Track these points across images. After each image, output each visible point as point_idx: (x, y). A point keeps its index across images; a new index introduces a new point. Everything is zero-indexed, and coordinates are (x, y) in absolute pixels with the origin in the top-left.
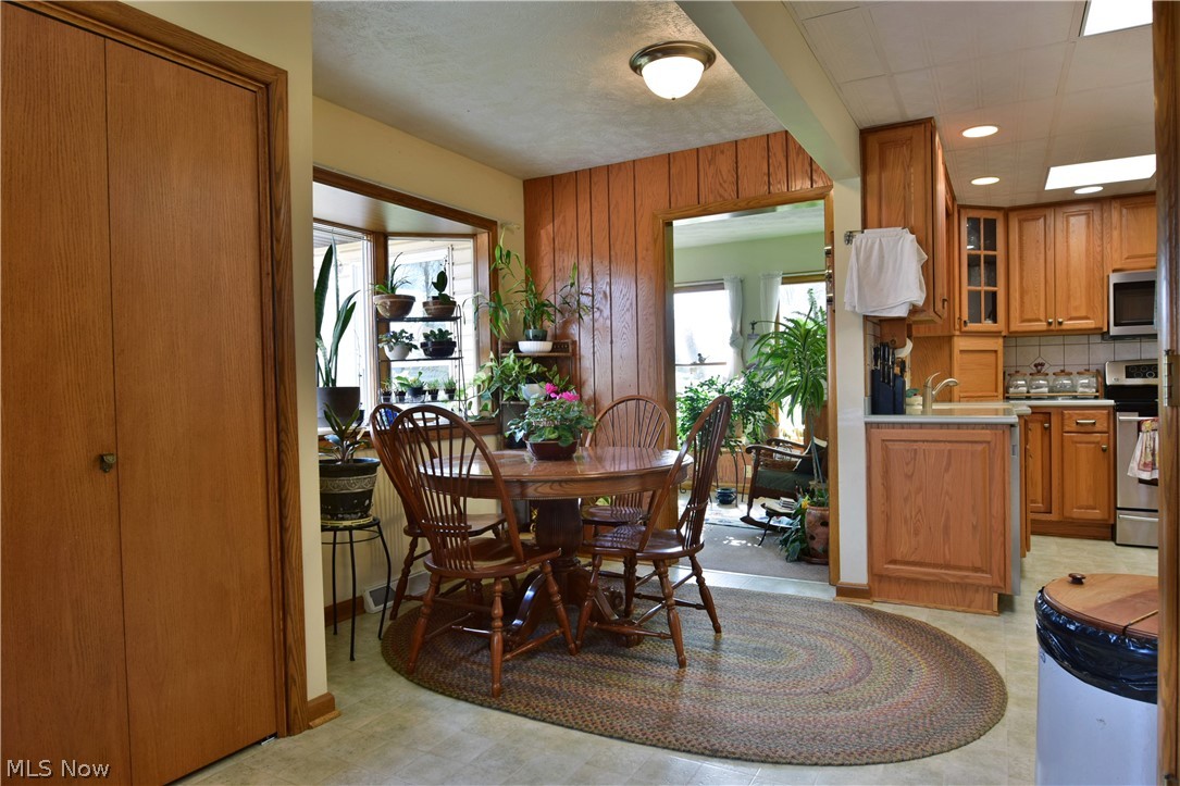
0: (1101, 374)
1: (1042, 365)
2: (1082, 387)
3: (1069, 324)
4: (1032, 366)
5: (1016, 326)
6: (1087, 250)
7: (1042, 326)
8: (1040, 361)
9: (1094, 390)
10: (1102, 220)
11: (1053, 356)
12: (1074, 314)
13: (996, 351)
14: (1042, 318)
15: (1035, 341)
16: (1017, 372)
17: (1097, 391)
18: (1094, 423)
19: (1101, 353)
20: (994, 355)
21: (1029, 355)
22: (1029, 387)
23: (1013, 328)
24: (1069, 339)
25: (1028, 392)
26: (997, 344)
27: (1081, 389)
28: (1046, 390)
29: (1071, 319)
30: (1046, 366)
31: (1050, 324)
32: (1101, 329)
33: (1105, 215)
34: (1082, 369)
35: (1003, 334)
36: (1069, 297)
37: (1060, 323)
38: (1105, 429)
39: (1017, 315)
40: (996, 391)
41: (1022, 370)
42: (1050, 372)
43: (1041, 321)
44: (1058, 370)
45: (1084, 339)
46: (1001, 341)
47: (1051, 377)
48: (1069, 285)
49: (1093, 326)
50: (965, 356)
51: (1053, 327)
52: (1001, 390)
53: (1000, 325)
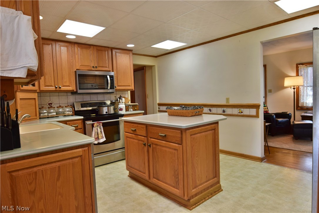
0: (73, 106)
1: (51, 104)
2: (68, 112)
3: (63, 88)
4: (48, 104)
5: (43, 88)
6: (68, 61)
7: (53, 88)
8: (50, 102)
9: (72, 113)
10: (72, 50)
11: (56, 100)
12: (65, 85)
13: (35, 99)
14: (53, 85)
15: (48, 94)
16: (43, 107)
17: (73, 113)
18: (78, 126)
19: (72, 99)
20: (34, 100)
21: (47, 100)
22: (49, 113)
23: (41, 89)
24: (61, 94)
25: (48, 115)
26: (35, 96)
27: (67, 113)
28: (55, 114)
29: (64, 86)
30: (53, 104)
31: (56, 88)
32: (74, 90)
33: (73, 49)
34: (66, 105)
35: (38, 91)
36: (62, 78)
37: (60, 88)
38: (81, 128)
39: (43, 83)
40: (36, 116)
41: (45, 106)
42: (56, 106)
43: (52, 86)
44: (58, 105)
45: (65, 94)
46: (36, 94)
47: (56, 109)
48: (62, 73)
49: (71, 89)
50: (22, 101)
51: (57, 89)
52: (38, 115)
53: (36, 88)
